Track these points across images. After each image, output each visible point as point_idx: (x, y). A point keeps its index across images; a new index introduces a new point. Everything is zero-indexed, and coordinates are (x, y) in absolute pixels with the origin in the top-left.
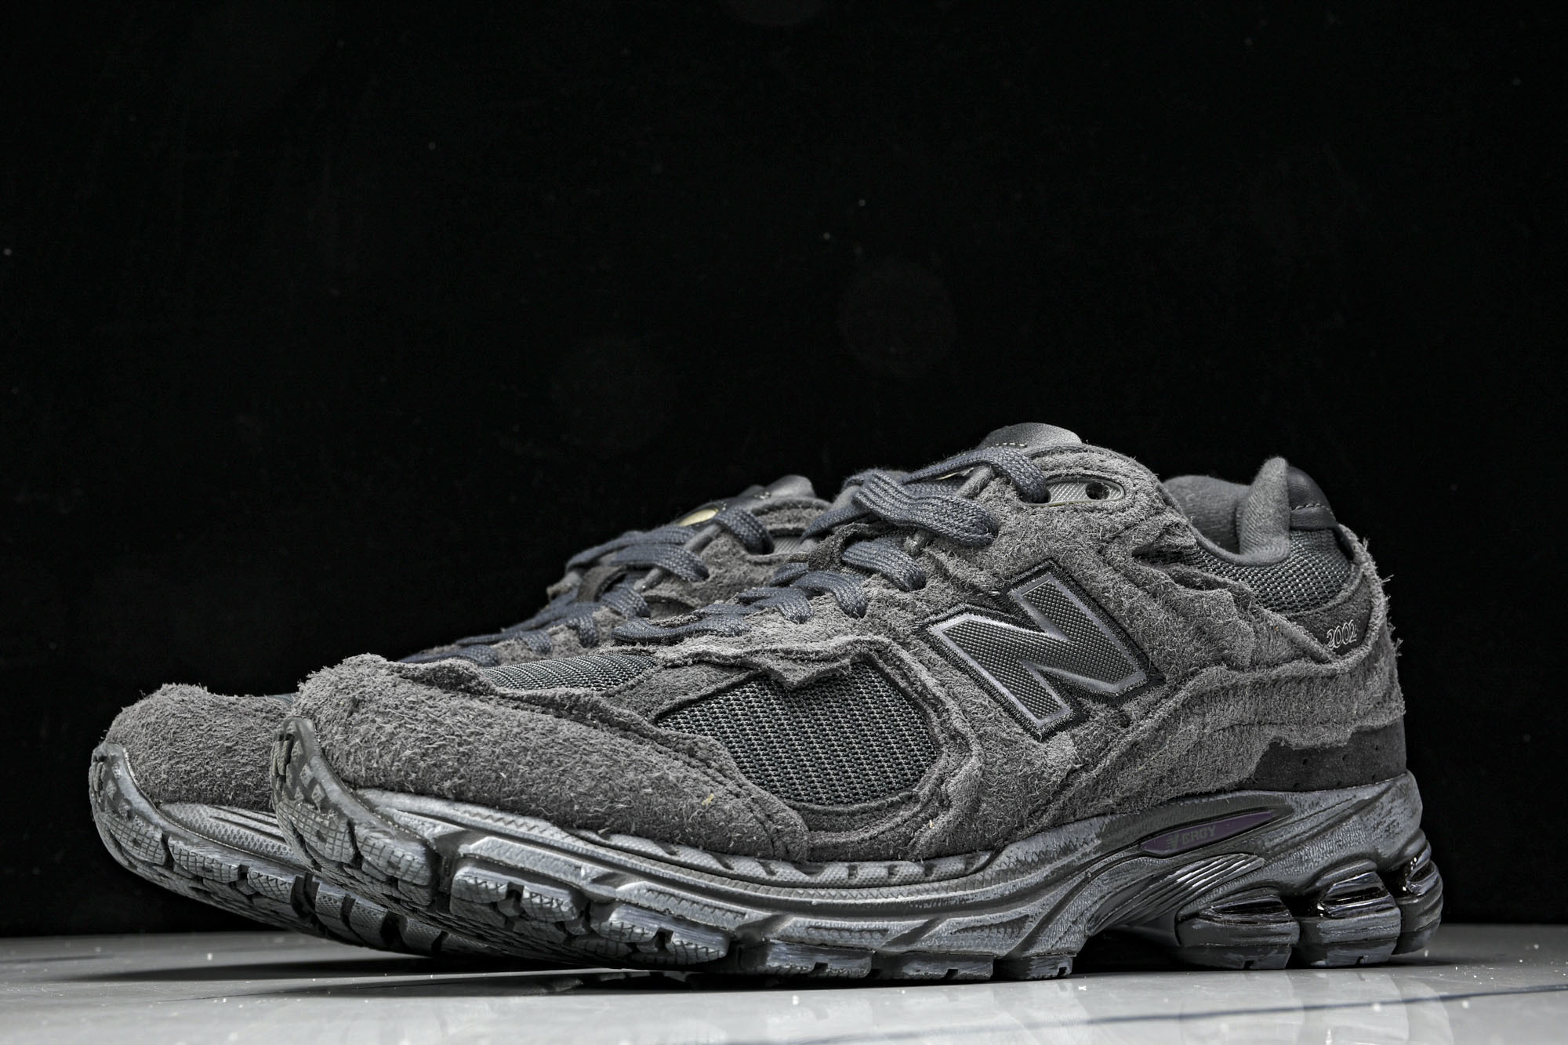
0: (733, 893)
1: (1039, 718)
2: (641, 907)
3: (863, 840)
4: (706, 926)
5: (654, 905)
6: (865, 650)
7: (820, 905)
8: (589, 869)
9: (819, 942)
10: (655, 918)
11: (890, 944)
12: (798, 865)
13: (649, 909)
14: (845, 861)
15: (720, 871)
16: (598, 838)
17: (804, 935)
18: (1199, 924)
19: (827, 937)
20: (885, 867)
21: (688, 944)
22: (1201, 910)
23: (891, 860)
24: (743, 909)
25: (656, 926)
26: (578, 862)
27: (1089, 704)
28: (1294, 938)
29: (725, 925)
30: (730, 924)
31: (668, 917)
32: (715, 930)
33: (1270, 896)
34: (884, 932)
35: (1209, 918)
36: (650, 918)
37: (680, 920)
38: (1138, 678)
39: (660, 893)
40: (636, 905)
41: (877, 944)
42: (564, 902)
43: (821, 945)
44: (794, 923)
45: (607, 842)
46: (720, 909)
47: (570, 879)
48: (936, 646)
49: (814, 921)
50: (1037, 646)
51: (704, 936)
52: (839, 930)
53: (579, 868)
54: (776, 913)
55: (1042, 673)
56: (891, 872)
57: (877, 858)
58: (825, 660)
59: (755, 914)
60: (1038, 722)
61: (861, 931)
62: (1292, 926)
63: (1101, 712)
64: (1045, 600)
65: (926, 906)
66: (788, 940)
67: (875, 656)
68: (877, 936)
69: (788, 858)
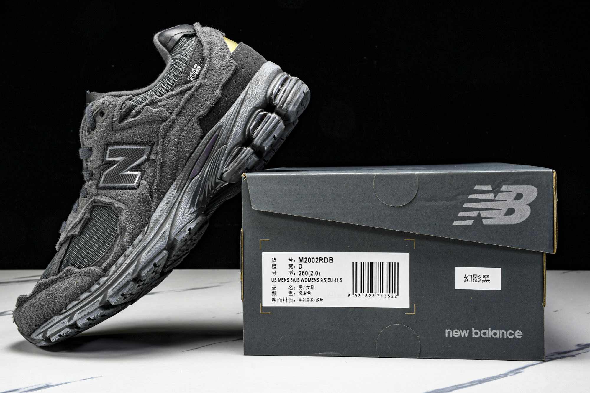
0: (93, 298)
1: (134, 183)
2: (81, 318)
3: (113, 257)
4: (94, 310)
5: (82, 315)
6: (91, 206)
7: (111, 282)
8: (66, 320)
9: (117, 291)
10: (84, 318)
11: (132, 275)
12: (104, 276)
13: (82, 317)
14: (113, 265)
15: (89, 295)
16: (65, 311)
17: (113, 292)
18: (225, 175)
19: (118, 288)
20: (123, 257)
21: (94, 316)
22: (222, 172)
23: (123, 253)
24: (96, 300)
25: (86, 319)
26: (63, 321)
27: (143, 166)
28: (252, 151)
29: (97, 306)
30: (97, 305)
31: (86, 315)
32: (96, 309)
33: (236, 150)
34: (129, 274)
35: (226, 171)
36: (83, 319)
37: (89, 314)
38: (147, 148)
39: (80, 312)
40: (79, 319)
41: (129, 278)
42: (68, 330)
43: (118, 290)
44: (110, 292)
45: (67, 310)
46: (93, 304)
47: (65, 325)
48: (104, 188)
49: (112, 288)
50: (121, 166)
51: (95, 312)
52: (119, 284)
53: (64, 322)
54: (104, 293)
55: (127, 171)
56: (125, 256)
57: (119, 256)
58: (81, 221)
59: (100, 298)
60: (134, 184)
61: (124, 279)
62: (249, 148)
63: (146, 165)
64: (114, 153)
65: (135, 258)
66: (111, 297)
67: (94, 204)
68: (128, 276)
69: (101, 276)
